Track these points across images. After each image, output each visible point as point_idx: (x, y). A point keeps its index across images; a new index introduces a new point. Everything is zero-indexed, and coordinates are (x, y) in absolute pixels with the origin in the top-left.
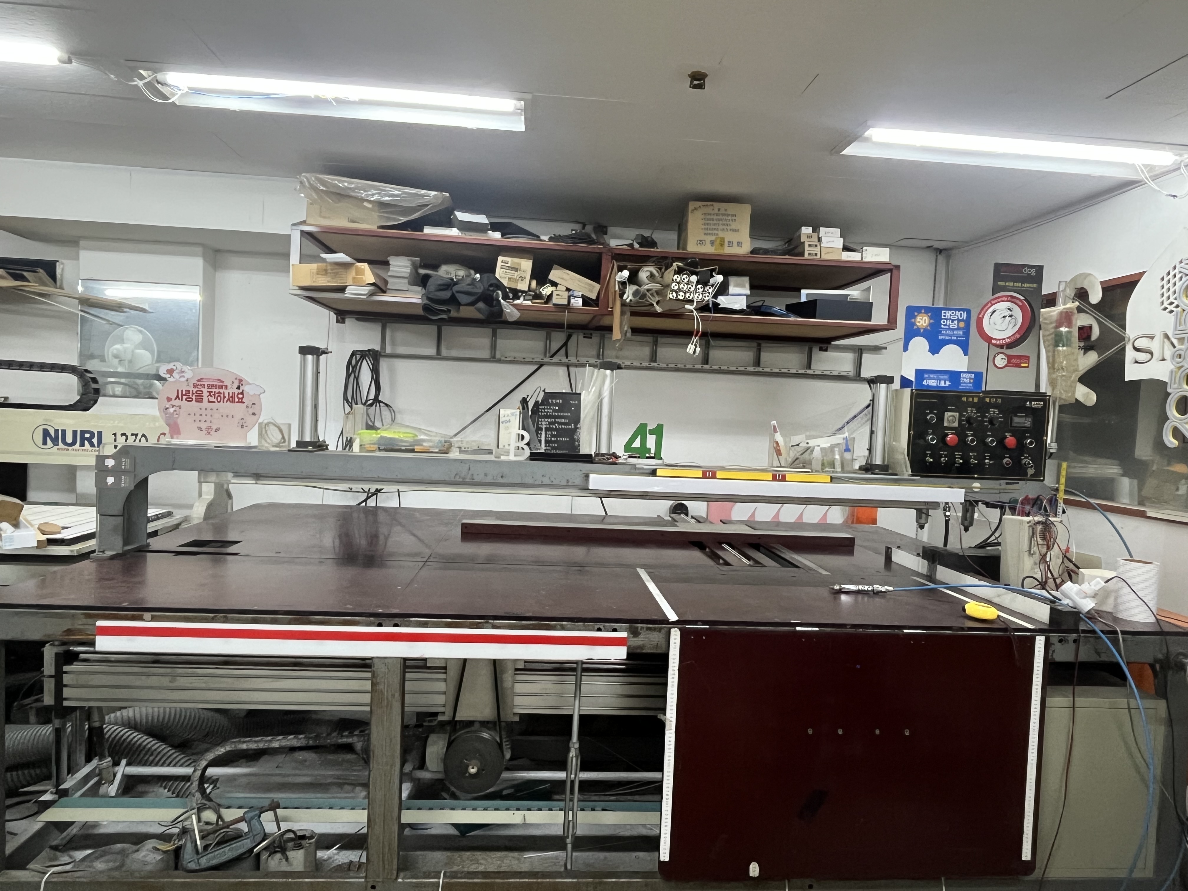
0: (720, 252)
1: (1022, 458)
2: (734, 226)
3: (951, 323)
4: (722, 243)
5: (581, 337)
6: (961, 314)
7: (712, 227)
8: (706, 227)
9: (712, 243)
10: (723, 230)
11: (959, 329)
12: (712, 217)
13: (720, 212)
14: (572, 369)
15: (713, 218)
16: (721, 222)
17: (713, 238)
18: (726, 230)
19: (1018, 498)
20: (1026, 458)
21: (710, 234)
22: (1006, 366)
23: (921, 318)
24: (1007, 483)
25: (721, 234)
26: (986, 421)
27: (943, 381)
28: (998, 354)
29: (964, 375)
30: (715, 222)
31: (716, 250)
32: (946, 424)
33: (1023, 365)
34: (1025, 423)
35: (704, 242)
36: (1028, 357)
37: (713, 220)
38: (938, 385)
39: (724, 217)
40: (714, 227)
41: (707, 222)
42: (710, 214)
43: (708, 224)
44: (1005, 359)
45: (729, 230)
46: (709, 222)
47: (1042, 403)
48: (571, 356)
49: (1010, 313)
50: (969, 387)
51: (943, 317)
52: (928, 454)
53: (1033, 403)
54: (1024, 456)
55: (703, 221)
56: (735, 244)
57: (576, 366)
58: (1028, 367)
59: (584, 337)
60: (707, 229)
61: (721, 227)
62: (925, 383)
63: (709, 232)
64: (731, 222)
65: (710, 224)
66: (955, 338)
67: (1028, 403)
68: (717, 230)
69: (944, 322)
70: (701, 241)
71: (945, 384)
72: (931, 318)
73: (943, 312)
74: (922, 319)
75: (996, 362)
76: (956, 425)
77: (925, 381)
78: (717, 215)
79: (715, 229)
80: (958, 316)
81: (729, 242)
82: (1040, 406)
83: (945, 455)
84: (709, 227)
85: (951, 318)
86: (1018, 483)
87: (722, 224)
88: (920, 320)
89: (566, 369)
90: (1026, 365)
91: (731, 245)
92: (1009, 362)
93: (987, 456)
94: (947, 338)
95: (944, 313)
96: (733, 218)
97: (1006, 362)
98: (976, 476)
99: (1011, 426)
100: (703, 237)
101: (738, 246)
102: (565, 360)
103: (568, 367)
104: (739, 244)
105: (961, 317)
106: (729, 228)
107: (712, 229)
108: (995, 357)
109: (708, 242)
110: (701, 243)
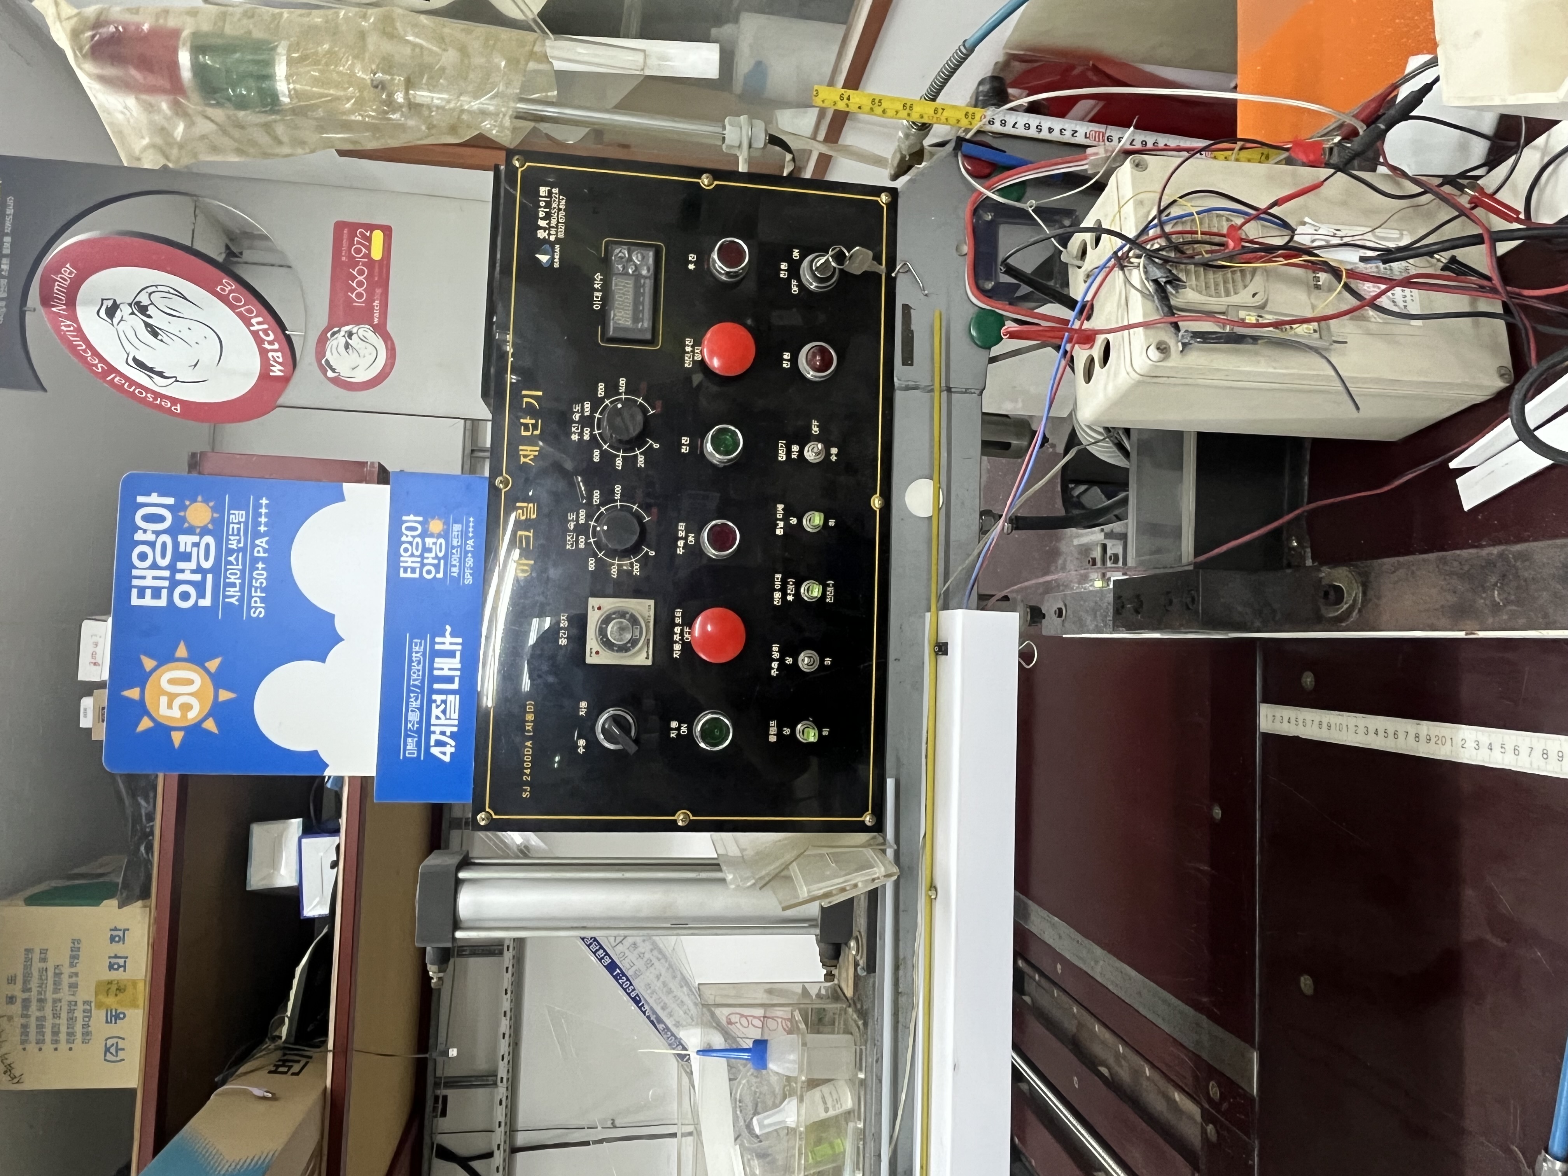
0: (142, 992)
1: (795, 289)
2: (59, 956)
3: (193, 565)
4: (114, 987)
5: (444, 1124)
6: (147, 518)
7: (63, 1022)
8: (63, 1037)
9: (115, 1017)
10: (73, 986)
11: (217, 529)
12: (33, 1023)
13: (20, 996)
14: (521, 1139)
15: (38, 1019)
16: (49, 995)
17: (99, 1016)
18: (73, 980)
19: (972, 311)
20: (794, 270)
21: (86, 1026)
22: (381, 330)
23: (164, 700)
24: (908, 360)
25: (85, 993)
26: (630, 462)
27: (439, 662)
28: (325, 367)
29: (407, 561)
30: (48, 1011)
31: (134, 1005)
32: (642, 658)
33: (377, 253)
34: (637, 276)
35: (109, 1042)
36: (340, 226)
37: (41, 1019)
38: (455, 686)
39: (34, 984)
40: (64, 1015)
41: (48, 1037)
42: (25, 1027)
43: (56, 1033)
44: (350, 334)
45: (73, 970)
46: (48, 1031)
47: (543, 191)
48: (490, 1143)
49: (125, 310)
50: (464, 535)
51: (162, 602)
52: (779, 734)
53: (541, 234)
54: (788, 281)
55: (48, 1047)
56: (117, 948)
57: (512, 1130)
58: (387, 231)
59: (444, 1114)
60: (71, 1034)
61: (65, 995)
62: (445, 753)
63: (78, 1029)
64: (50, 965)
65: (54, 1026)
66: (262, 542)
67: (544, 258)
68: (72, 1005)
69: (185, 596)
70: (107, 1050)
71: (451, 654)
72: (166, 658)
73: (135, 601)
74: (172, 697)
75: (362, 376)
76: (644, 608)
77: (435, 751)
78: (26, 1003)
79: (71, 1011)
80: (158, 533)
81: (111, 967)
82: (560, 203)
83: (783, 653)
84: (64, 1029)
85: (164, 563)
86: (906, 308)
87: (56, 990)
88: (177, 703)
89: (520, 1155)
90: (378, 237)
91: (121, 962)
92: (362, 316)
93: (789, 452)
94: (261, 577)
95: (141, 595)
96: (36, 956)
97: (365, 331)
98: (876, 502)
99: (652, 342)
100: (97, 1045)
101: (122, 939)
102: (498, 1158)
103: (515, 1150)
104: (117, 936)
105: (161, 519)
106: (66, 970)
107: (72, 1020)
108: (338, 382)
109: (115, 1029)
110: (113, 1050)
